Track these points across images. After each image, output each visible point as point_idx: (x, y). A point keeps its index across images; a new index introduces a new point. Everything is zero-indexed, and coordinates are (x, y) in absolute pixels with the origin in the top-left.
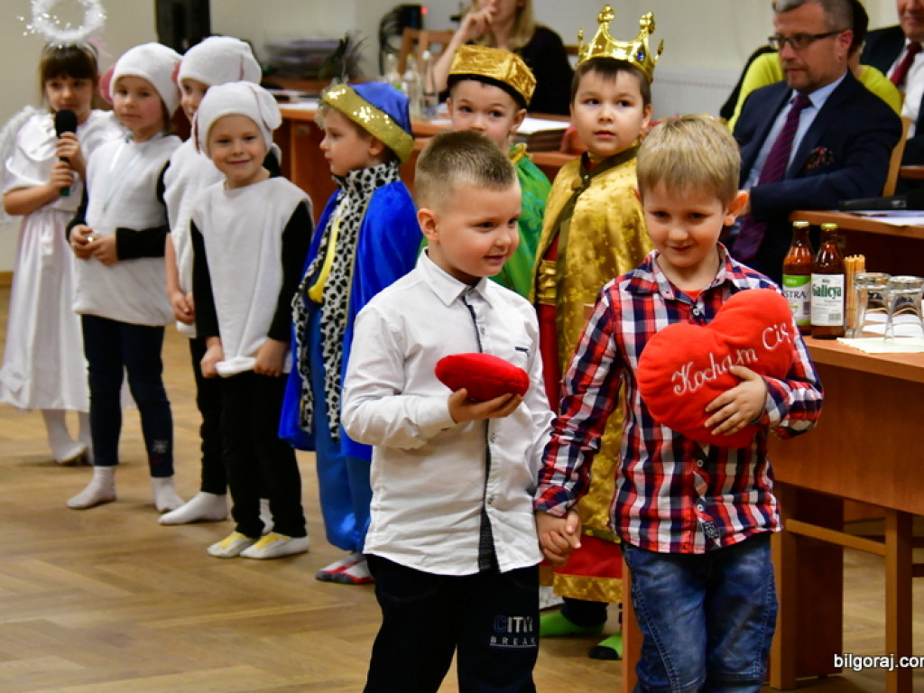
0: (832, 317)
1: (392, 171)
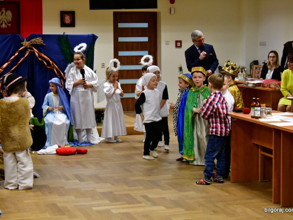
0: (258, 115)
1: (188, 89)
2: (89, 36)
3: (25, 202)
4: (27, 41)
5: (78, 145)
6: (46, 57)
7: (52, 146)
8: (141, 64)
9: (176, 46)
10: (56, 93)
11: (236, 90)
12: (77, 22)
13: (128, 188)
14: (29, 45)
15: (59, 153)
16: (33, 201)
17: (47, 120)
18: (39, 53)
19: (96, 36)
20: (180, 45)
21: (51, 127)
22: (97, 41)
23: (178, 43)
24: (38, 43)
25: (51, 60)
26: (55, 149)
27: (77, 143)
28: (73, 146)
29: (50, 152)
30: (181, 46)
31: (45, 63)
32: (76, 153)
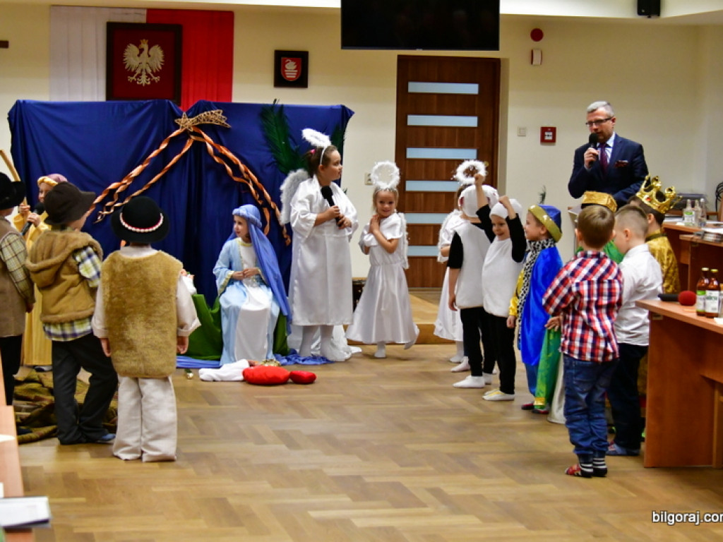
0: (713, 309)
2: (332, 110)
3: (154, 489)
4: (189, 117)
5: (296, 363)
6: (230, 155)
7: (235, 361)
8: (455, 180)
9: (543, 141)
10: (248, 239)
11: (663, 247)
12: (312, 77)
13: (399, 468)
14: (194, 126)
15: (250, 379)
16: (173, 489)
17: (227, 302)
18: (216, 146)
19: (350, 111)
20: (550, 138)
21: (236, 317)
22: (351, 121)
23: (546, 133)
24: (214, 122)
25: (242, 163)
26: (241, 371)
27: (293, 358)
28: (283, 365)
29: (229, 376)
30: (553, 141)
31: (228, 168)
32: (290, 380)
